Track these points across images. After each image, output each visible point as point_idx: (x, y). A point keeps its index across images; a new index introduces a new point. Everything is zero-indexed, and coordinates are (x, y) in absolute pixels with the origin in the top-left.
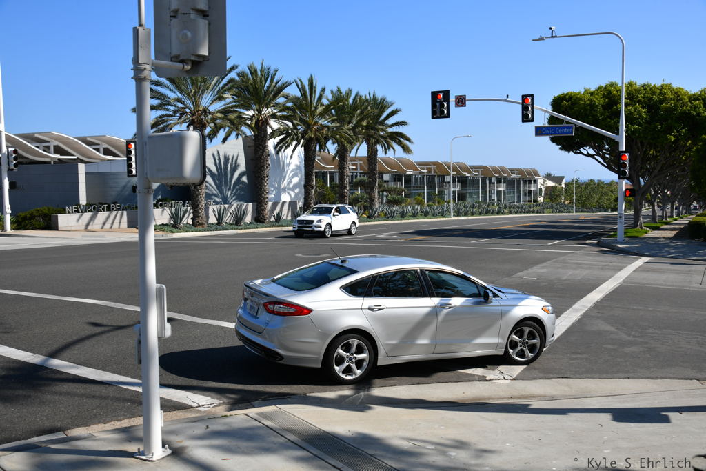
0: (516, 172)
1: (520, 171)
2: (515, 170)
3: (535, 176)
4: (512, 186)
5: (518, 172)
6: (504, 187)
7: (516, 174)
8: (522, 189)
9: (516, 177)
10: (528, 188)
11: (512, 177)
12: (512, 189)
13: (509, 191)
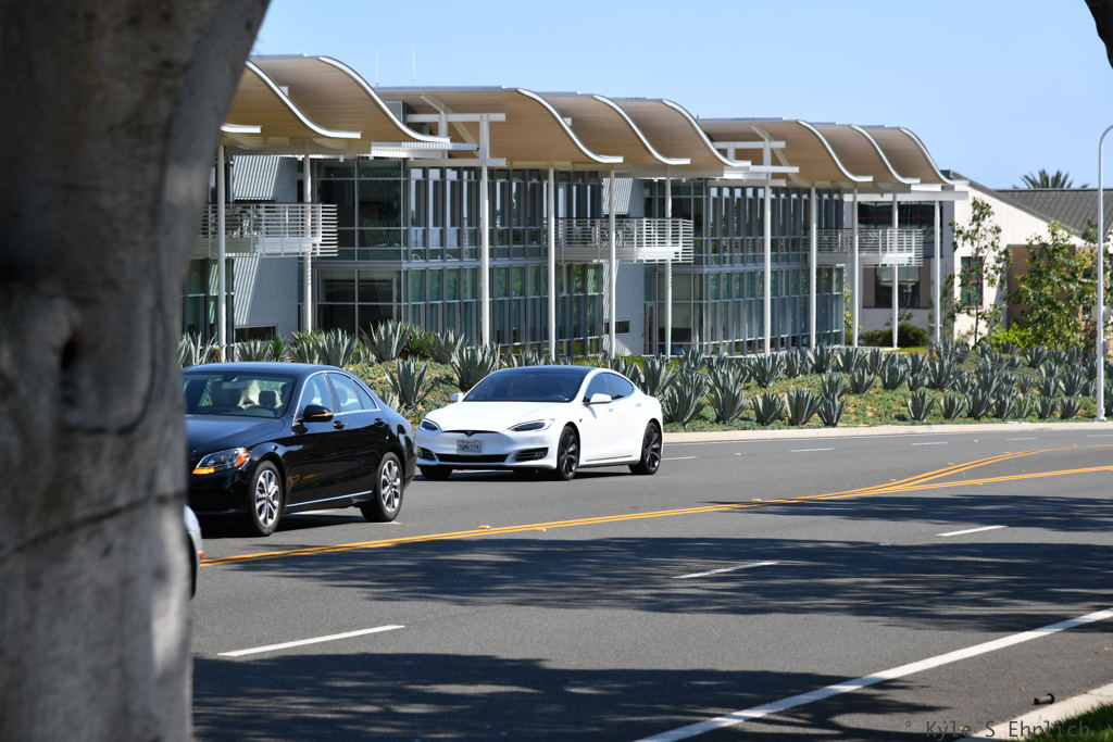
0: (767, 146)
1: (796, 140)
2: (757, 135)
3: (903, 176)
4: (743, 240)
5: (782, 144)
6: (681, 241)
7: (767, 156)
8: (817, 259)
9: (764, 177)
10: (864, 254)
11: (728, 175)
12: (743, 261)
13: (727, 268)
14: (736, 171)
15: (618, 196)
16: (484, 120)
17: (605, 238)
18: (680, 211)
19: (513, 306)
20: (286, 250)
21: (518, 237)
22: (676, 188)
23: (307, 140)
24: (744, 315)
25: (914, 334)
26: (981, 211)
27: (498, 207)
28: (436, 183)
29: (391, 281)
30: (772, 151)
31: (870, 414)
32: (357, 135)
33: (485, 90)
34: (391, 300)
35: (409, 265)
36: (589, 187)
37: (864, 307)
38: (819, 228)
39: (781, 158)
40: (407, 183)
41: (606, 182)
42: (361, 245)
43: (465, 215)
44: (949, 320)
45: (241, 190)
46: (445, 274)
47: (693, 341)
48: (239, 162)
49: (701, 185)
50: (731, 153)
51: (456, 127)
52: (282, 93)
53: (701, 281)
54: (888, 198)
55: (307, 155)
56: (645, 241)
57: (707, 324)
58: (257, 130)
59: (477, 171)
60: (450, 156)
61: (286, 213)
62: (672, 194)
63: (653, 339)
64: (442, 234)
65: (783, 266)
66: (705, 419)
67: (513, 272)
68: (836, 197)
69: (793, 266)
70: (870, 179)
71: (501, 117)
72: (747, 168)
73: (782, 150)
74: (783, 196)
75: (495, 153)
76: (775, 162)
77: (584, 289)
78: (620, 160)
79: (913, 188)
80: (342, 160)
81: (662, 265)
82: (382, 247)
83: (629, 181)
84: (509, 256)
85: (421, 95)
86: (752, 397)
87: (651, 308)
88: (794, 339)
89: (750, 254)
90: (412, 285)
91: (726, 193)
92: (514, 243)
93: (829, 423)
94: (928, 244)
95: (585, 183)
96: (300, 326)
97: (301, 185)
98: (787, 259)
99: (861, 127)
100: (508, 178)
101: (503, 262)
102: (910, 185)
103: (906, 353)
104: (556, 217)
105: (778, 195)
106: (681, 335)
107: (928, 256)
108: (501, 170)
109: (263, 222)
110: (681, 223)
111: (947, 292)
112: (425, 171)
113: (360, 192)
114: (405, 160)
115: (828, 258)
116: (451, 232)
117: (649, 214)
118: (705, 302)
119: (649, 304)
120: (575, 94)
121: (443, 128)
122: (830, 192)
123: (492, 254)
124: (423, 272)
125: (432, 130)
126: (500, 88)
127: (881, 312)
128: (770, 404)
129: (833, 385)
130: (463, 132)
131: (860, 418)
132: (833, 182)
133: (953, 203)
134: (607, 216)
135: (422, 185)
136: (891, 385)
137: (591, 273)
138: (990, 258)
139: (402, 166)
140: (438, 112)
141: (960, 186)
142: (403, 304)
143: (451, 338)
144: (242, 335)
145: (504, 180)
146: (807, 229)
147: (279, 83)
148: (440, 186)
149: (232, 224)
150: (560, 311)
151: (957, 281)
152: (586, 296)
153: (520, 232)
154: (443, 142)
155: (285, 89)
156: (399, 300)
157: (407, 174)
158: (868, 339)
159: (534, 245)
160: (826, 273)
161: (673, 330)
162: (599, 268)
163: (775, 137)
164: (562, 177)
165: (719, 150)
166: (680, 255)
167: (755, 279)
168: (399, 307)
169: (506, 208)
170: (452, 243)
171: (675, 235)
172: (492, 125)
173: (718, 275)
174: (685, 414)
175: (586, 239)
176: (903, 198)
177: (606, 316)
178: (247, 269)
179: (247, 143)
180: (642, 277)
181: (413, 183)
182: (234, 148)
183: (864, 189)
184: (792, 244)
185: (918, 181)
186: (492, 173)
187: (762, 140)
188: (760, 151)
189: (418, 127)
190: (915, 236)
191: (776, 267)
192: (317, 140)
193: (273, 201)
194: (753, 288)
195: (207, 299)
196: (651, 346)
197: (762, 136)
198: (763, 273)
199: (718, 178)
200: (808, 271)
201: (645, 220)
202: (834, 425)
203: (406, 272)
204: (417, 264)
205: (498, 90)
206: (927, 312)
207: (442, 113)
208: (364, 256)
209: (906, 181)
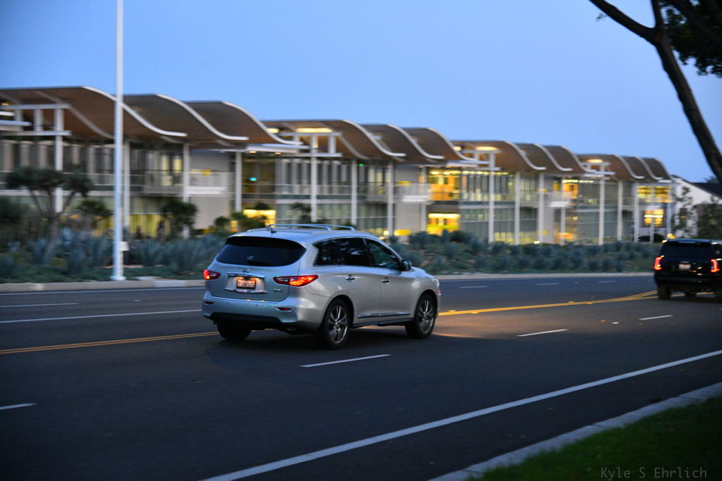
3: (656, 176)
5: (608, 163)
6: (568, 200)
7: (602, 168)
8: (622, 208)
9: (601, 176)
11: (587, 175)
12: (592, 208)
13: (586, 211)
14: (590, 173)
26: (686, 190)
30: (605, 166)
31: (636, 268)
37: (640, 227)
39: (608, 168)
50: (589, 167)
56: (554, 200)
60: (480, 166)
65: (608, 210)
69: (612, 210)
70: (643, 177)
72: (594, 172)
73: (609, 166)
75: (497, 165)
76: (606, 170)
78: (543, 168)
81: (561, 209)
85: (468, 142)
88: (611, 238)
89: (596, 205)
93: (619, 271)
98: (610, 207)
101: (498, 208)
102: (657, 180)
107: (665, 208)
111: (673, 221)
114: (461, 167)
115: (628, 208)
119: (556, 224)
121: (476, 155)
125: (471, 156)
127: (646, 229)
129: (620, 258)
132: (628, 178)
133: (675, 187)
137: (533, 211)
138: (689, 207)
141: (679, 181)
151: (677, 217)
152: (531, 221)
154: (476, 160)
158: (641, 239)
162: (536, 210)
165: (584, 165)
166: (568, 205)
167: (597, 215)
171: (566, 197)
179: (400, 160)
180: (553, 213)
183: (641, 181)
185: (661, 178)
188: (600, 166)
189: (467, 155)
191: (605, 210)
199: (583, 176)
200: (616, 213)
209: (657, 178)
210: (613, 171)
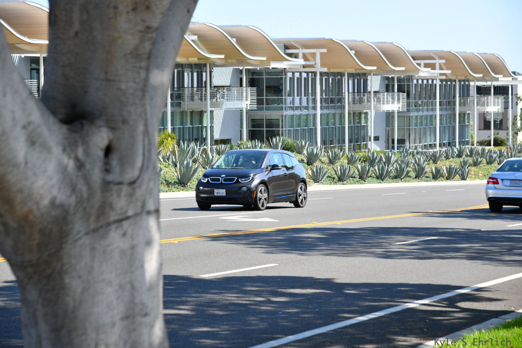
0: (438, 62)
1: (450, 60)
2: (433, 57)
3: (496, 74)
4: (427, 102)
5: (444, 61)
6: (401, 102)
7: (437, 66)
8: (459, 109)
9: (436, 75)
10: (479, 107)
11: (421, 74)
12: (427, 110)
13: (421, 113)
14: (425, 73)
15: (375, 83)
16: (319, 52)
17: (369, 101)
18: (400, 90)
19: (331, 129)
20: (235, 107)
21: (332, 101)
22: (399, 80)
23: (243, 61)
24: (428, 133)
25: (500, 141)
27: (324, 88)
28: (298, 78)
29: (279, 120)
30: (440, 64)
31: (481, 175)
32: (265, 59)
33: (318, 39)
34: (279, 128)
35: (287, 113)
36: (362, 80)
37: (479, 130)
38: (460, 96)
39: (443, 67)
40: (286, 78)
41: (369, 77)
42: (266, 104)
43: (310, 92)
44: (515, 135)
45: (217, 82)
46: (302, 117)
47: (406, 143)
48: (215, 70)
49: (410, 79)
50: (422, 65)
51: (307, 55)
52: (234, 41)
53: (410, 119)
54: (489, 83)
55: (244, 67)
56: (386, 102)
57: (412, 137)
58: (223, 56)
59: (315, 73)
60: (304, 67)
61: (235, 91)
62: (397, 82)
63: (390, 143)
64: (301, 99)
65: (445, 113)
66: (410, 177)
67: (330, 115)
68: (467, 83)
69: (449, 112)
70: (481, 75)
71: (325, 51)
72: (429, 71)
73: (444, 63)
74: (444, 83)
75: (323, 65)
76: (441, 68)
77: (360, 122)
78: (375, 68)
79: (500, 79)
80: (258, 69)
81: (393, 112)
82: (276, 105)
83: (379, 77)
84: (328, 109)
85: (291, 41)
86: (430, 168)
87: (389, 130)
88: (449, 143)
89: (431, 107)
90: (288, 122)
91: (420, 82)
92: (331, 103)
93: (463, 178)
94: (506, 103)
95: (360, 78)
96: (241, 139)
97: (241, 79)
98: (446, 109)
99: (478, 53)
100: (328, 76)
101: (326, 111)
102: (498, 78)
103: (497, 149)
104: (348, 92)
105: (442, 82)
106: (401, 142)
107: (506, 108)
108: (324, 73)
109: (226, 95)
110: (401, 95)
111: (514, 124)
112: (293, 73)
113: (266, 82)
114: (285, 69)
115: (464, 109)
116: (304, 99)
117: (387, 91)
118: (411, 128)
119: (388, 129)
120: (356, 41)
121: (301, 55)
122: (464, 81)
123: (321, 108)
124: (292, 116)
125: (296, 56)
126: (324, 38)
127: (487, 132)
128: (438, 171)
129: (465, 163)
130: (309, 57)
131: (477, 176)
132: (465, 77)
133: (517, 85)
134: (370, 92)
135: (292, 79)
136: (490, 162)
137: (363, 116)
139: (284, 71)
140: (299, 49)
141: (520, 78)
142: (284, 129)
143: (303, 143)
144: (217, 142)
145: (326, 77)
146: (454, 97)
147: (232, 37)
148: (299, 79)
149: (213, 96)
150: (350, 132)
151: (519, 118)
152: (361, 126)
153: (334, 99)
154: (300, 61)
155: (235, 39)
156: (282, 128)
157: (286, 75)
158: (481, 143)
159: (339, 104)
160: (463, 115)
161: (398, 140)
162: (366, 113)
163: (441, 58)
164: (351, 75)
165: (417, 64)
166: (401, 108)
167: (433, 118)
168: (282, 130)
169: (327, 88)
170: (304, 104)
171: (399, 100)
172: (321, 54)
173: (417, 117)
174: (402, 175)
175: (361, 101)
176: (496, 83)
177: (369, 134)
178: (219, 115)
179: (219, 62)
180: (385, 117)
181: (288, 79)
182: (213, 65)
183: (479, 80)
184: (448, 103)
185: (502, 76)
186: (321, 74)
187: (435, 59)
188: (434, 64)
189: (290, 55)
190: (501, 99)
191: (441, 113)
192: (248, 61)
193: (230, 86)
194: (431, 121)
195: (202, 127)
196: (388, 146)
197: (435, 57)
198: (436, 115)
199: (417, 76)
200: (455, 115)
201: (386, 93)
202: (465, 180)
203: (285, 116)
204: (290, 113)
205: (324, 39)
206: (506, 132)
207: (300, 49)
208: (267, 109)
209: (497, 76)
210: (448, 69)
